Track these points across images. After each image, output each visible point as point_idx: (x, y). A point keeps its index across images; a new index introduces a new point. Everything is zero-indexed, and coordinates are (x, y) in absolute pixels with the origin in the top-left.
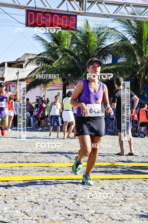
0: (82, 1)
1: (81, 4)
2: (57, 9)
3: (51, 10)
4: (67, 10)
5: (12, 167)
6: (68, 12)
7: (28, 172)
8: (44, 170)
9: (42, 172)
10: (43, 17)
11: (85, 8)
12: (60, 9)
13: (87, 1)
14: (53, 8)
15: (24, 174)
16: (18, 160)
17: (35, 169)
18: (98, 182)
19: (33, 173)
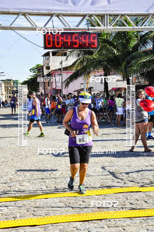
0: (103, 16)
1: (103, 20)
2: (77, 28)
3: (70, 29)
4: (87, 28)
5: (36, 200)
6: (88, 30)
7: (51, 209)
8: (70, 203)
9: (67, 209)
10: (61, 38)
11: (107, 24)
12: (80, 27)
13: (109, 15)
14: (72, 27)
15: (46, 215)
16: (47, 185)
17: (60, 202)
18: (124, 230)
19: (56, 212)
